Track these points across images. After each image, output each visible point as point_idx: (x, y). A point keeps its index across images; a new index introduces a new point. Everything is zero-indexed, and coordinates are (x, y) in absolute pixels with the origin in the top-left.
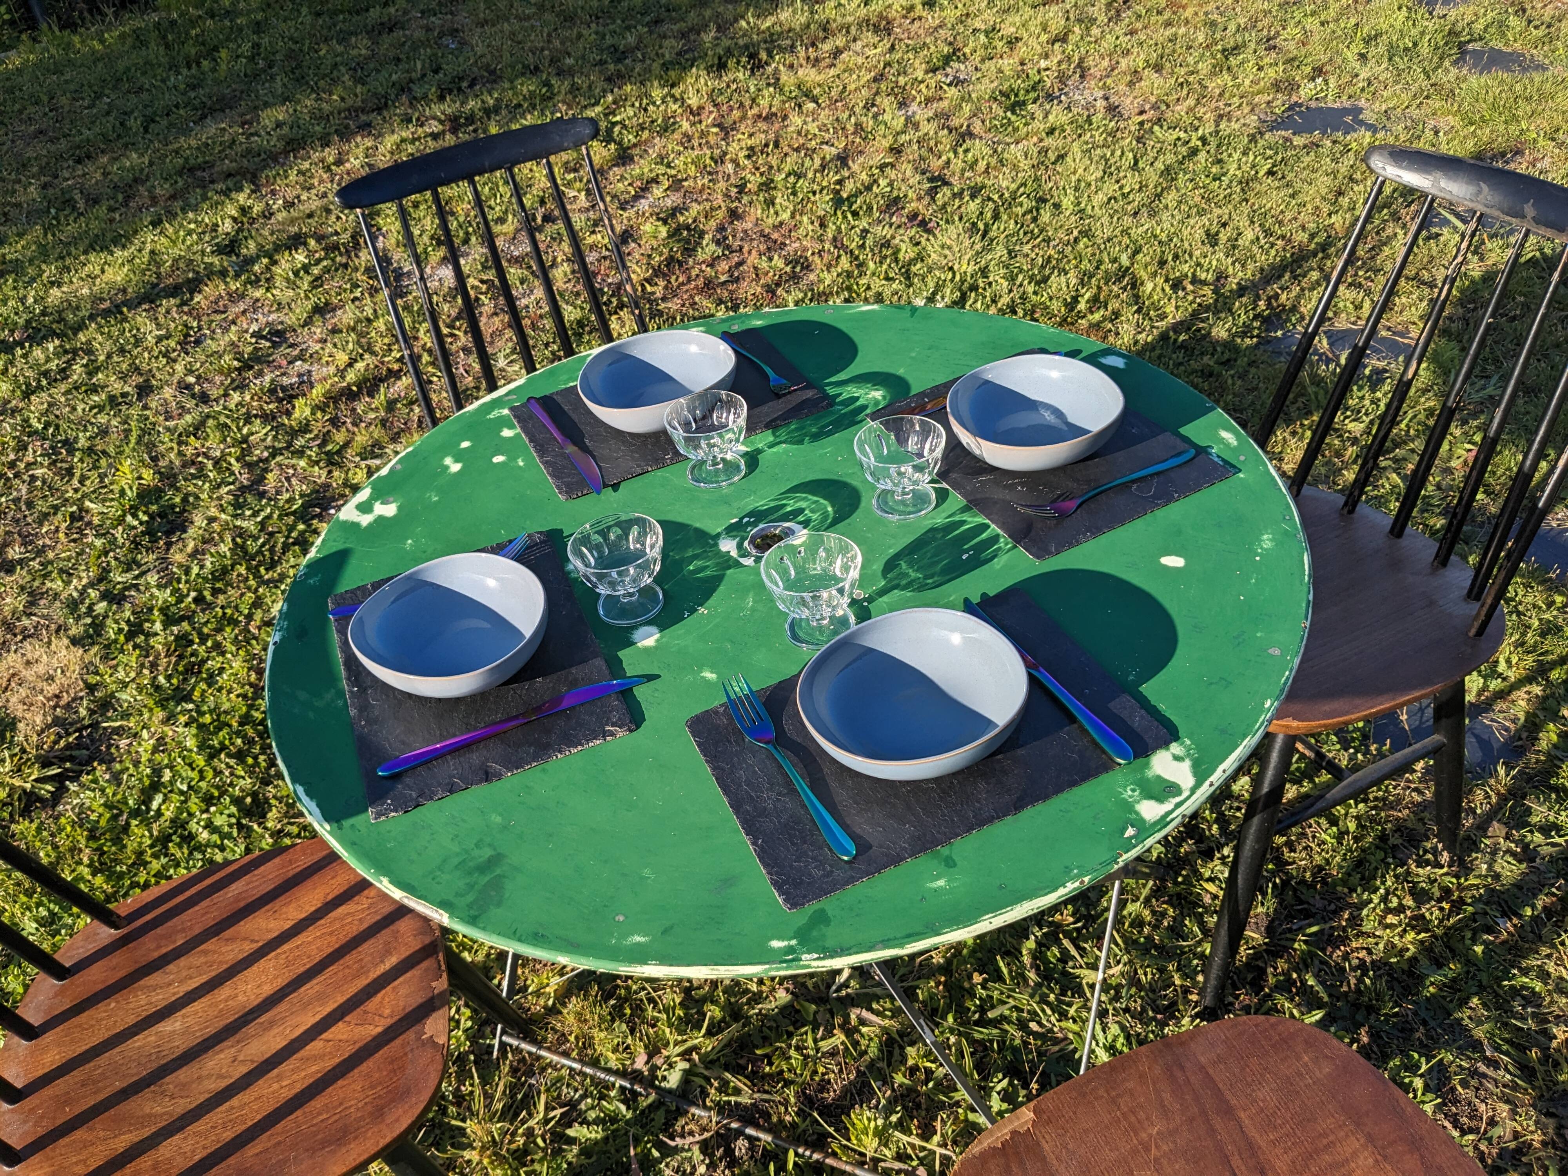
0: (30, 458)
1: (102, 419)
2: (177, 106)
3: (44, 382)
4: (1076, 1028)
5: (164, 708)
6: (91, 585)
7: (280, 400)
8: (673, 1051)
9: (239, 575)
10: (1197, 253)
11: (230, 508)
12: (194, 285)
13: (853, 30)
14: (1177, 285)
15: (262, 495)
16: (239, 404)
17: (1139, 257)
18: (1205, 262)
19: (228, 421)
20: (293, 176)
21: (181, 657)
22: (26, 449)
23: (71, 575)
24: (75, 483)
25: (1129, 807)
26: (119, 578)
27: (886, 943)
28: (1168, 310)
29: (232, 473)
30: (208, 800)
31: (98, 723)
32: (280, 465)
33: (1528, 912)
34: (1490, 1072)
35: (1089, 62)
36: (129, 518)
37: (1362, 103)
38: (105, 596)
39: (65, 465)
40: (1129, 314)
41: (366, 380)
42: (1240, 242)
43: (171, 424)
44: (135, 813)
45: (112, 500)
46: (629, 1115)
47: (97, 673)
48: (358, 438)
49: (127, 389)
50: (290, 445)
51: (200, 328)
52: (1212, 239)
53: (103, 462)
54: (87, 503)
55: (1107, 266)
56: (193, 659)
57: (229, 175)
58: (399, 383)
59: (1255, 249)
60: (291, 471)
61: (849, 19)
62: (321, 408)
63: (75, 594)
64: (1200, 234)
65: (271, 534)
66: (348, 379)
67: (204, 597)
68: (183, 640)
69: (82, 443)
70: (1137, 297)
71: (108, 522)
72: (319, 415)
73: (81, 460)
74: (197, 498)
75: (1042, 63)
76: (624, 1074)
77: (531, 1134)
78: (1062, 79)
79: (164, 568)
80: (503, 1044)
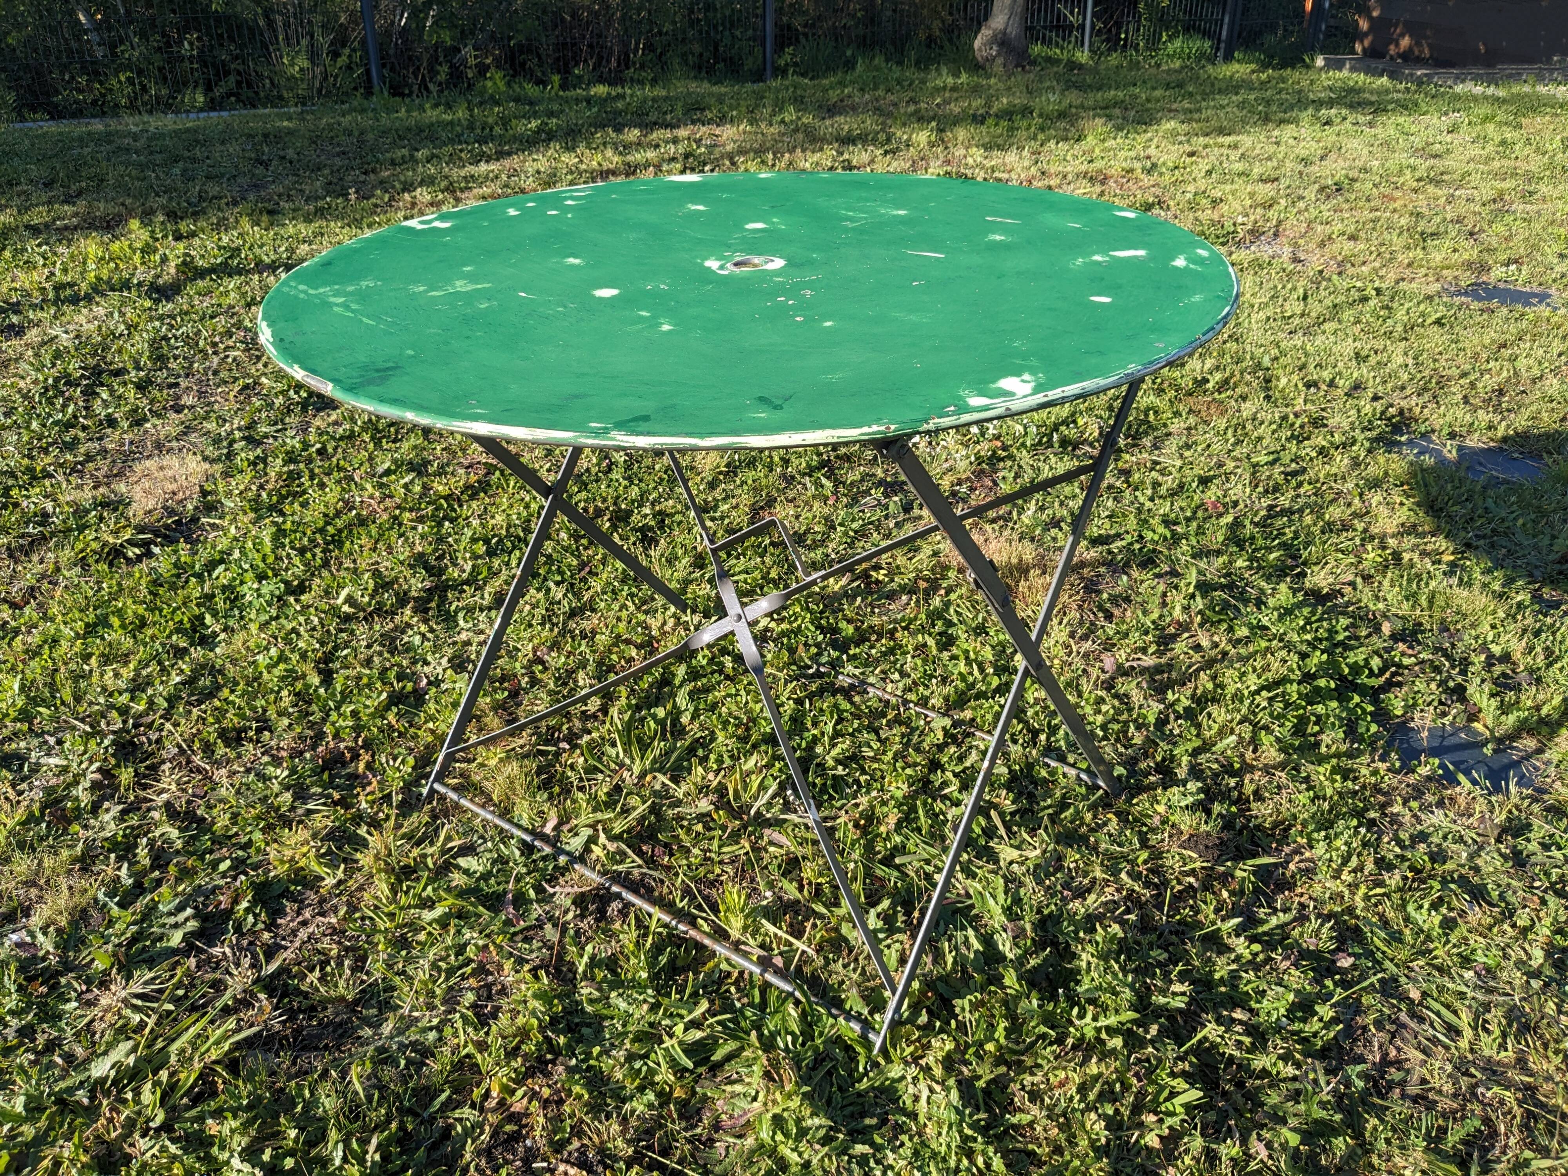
0: (230, 343)
2: (461, 150)
4: (979, 887)
5: (256, 513)
6: (239, 429)
8: (583, 820)
10: (1341, 366)
14: (1311, 384)
17: (1280, 359)
18: (1346, 372)
21: (288, 485)
23: (226, 421)
25: (959, 398)
26: (264, 429)
28: (1295, 402)
30: (261, 577)
31: (199, 517)
34: (1413, 1024)
35: (1287, 225)
36: (292, 392)
37: (1553, 291)
38: (247, 438)
39: (257, 353)
40: (1255, 398)
42: (1388, 366)
44: (197, 575)
46: (521, 860)
47: (213, 483)
52: (1360, 358)
54: (263, 379)
55: (1247, 361)
59: (1402, 371)
63: (223, 433)
64: (1349, 353)
67: (326, 450)
68: (295, 474)
70: (1268, 387)
75: (1240, 220)
76: (532, 832)
77: (424, 856)
78: (1255, 233)
79: (304, 429)
80: (432, 791)
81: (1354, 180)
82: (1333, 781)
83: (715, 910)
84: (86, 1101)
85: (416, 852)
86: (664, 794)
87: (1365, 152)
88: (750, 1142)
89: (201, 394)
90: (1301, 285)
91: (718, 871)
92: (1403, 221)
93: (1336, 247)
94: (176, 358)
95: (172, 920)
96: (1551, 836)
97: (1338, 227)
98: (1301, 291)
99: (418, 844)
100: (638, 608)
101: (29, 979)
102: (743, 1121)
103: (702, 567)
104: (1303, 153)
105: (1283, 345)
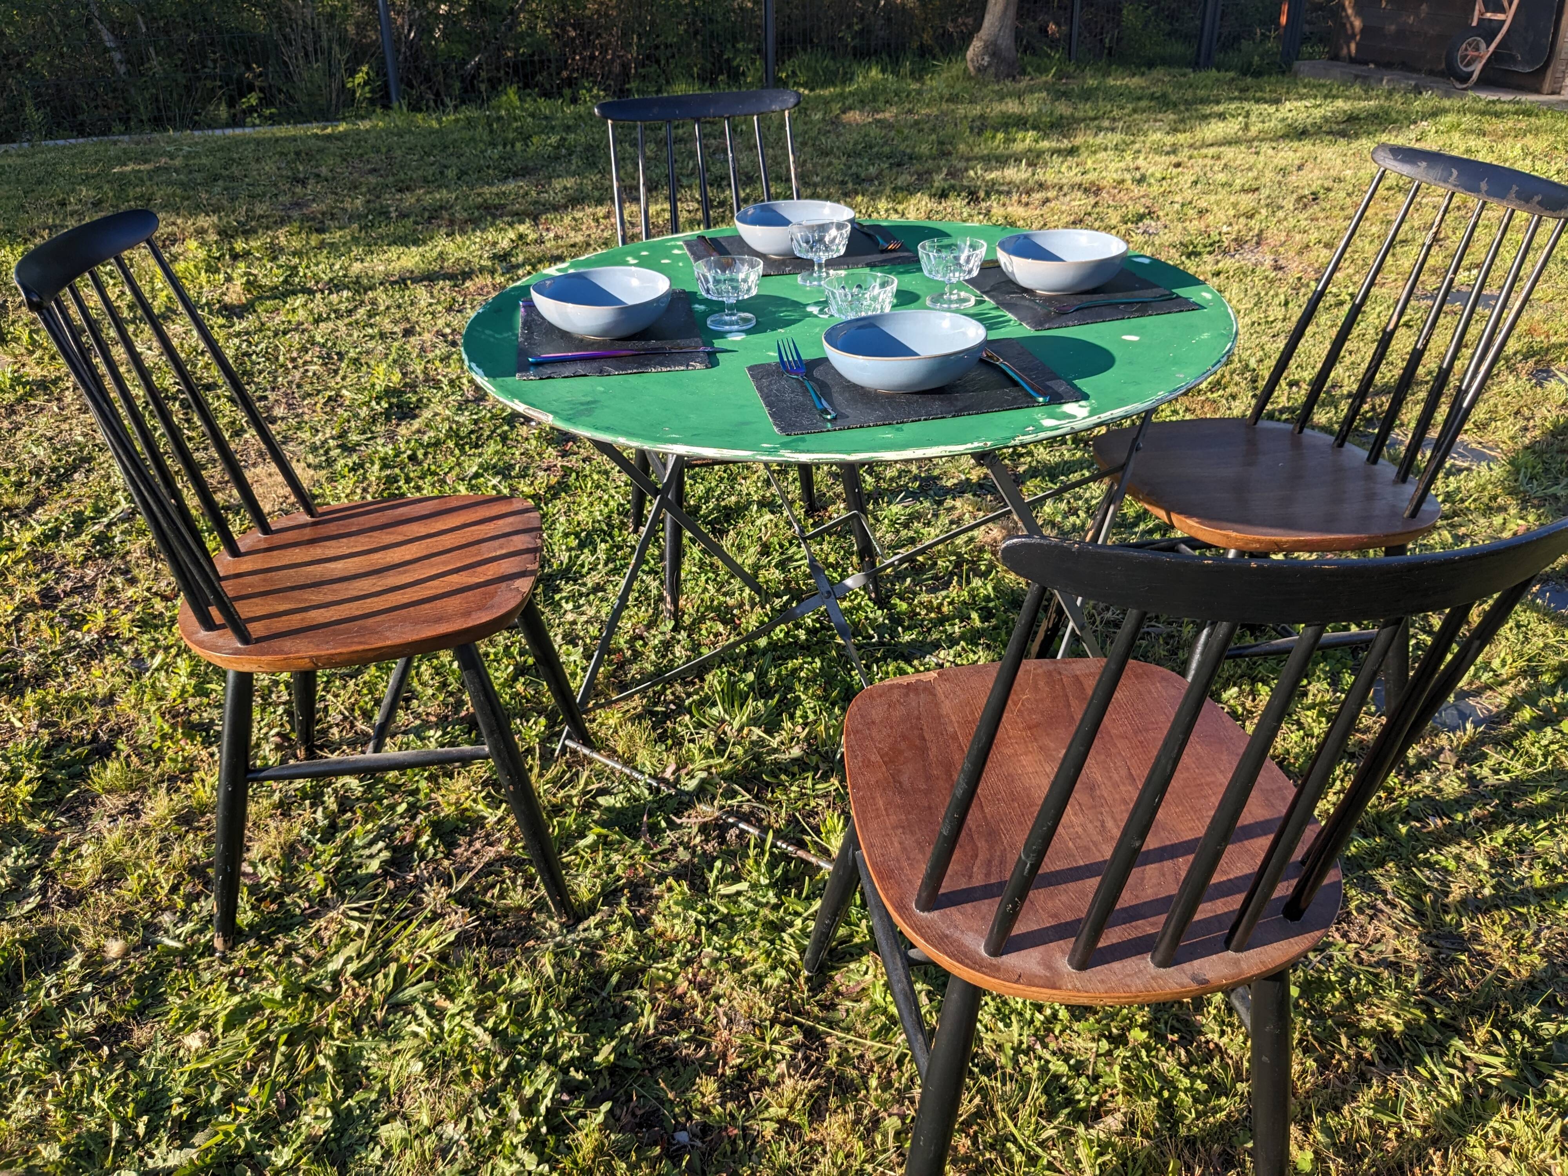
0: (308, 358)
1: (371, 345)
2: (488, 167)
3: (333, 316)
6: (332, 438)
8: (697, 765)
9: (448, 447)
11: (454, 409)
12: (467, 275)
13: (1065, 189)
20: (567, 220)
21: (388, 488)
22: (307, 352)
23: (318, 431)
24: (338, 378)
25: (1035, 421)
26: (355, 437)
29: (462, 390)
33: (1460, 817)
34: (1387, 909)
35: (1268, 234)
36: (373, 403)
38: (341, 446)
39: (334, 367)
43: (424, 355)
45: (364, 391)
46: (650, 798)
49: (396, 329)
51: (464, 303)
53: (364, 369)
54: (344, 392)
56: (396, 492)
57: (517, 214)
61: (1064, 181)
63: (318, 442)
67: (417, 456)
68: (393, 479)
69: (351, 355)
71: (357, 404)
73: (347, 366)
74: (429, 400)
75: (1225, 229)
76: (654, 777)
77: (570, 797)
78: (1240, 242)
79: (391, 437)
80: (564, 747)
81: (1329, 190)
82: (1320, 722)
83: (818, 832)
84: (329, 989)
85: (561, 794)
86: (761, 742)
87: (1339, 161)
88: (865, 1004)
89: (290, 406)
90: (1284, 290)
91: (813, 804)
92: (1374, 229)
93: (1313, 255)
94: (260, 372)
95: (367, 852)
96: (1500, 764)
97: (1314, 236)
98: (1282, 297)
99: (562, 787)
100: (718, 591)
101: (260, 900)
102: (858, 989)
103: (768, 554)
104: (1283, 163)
105: (1266, 347)
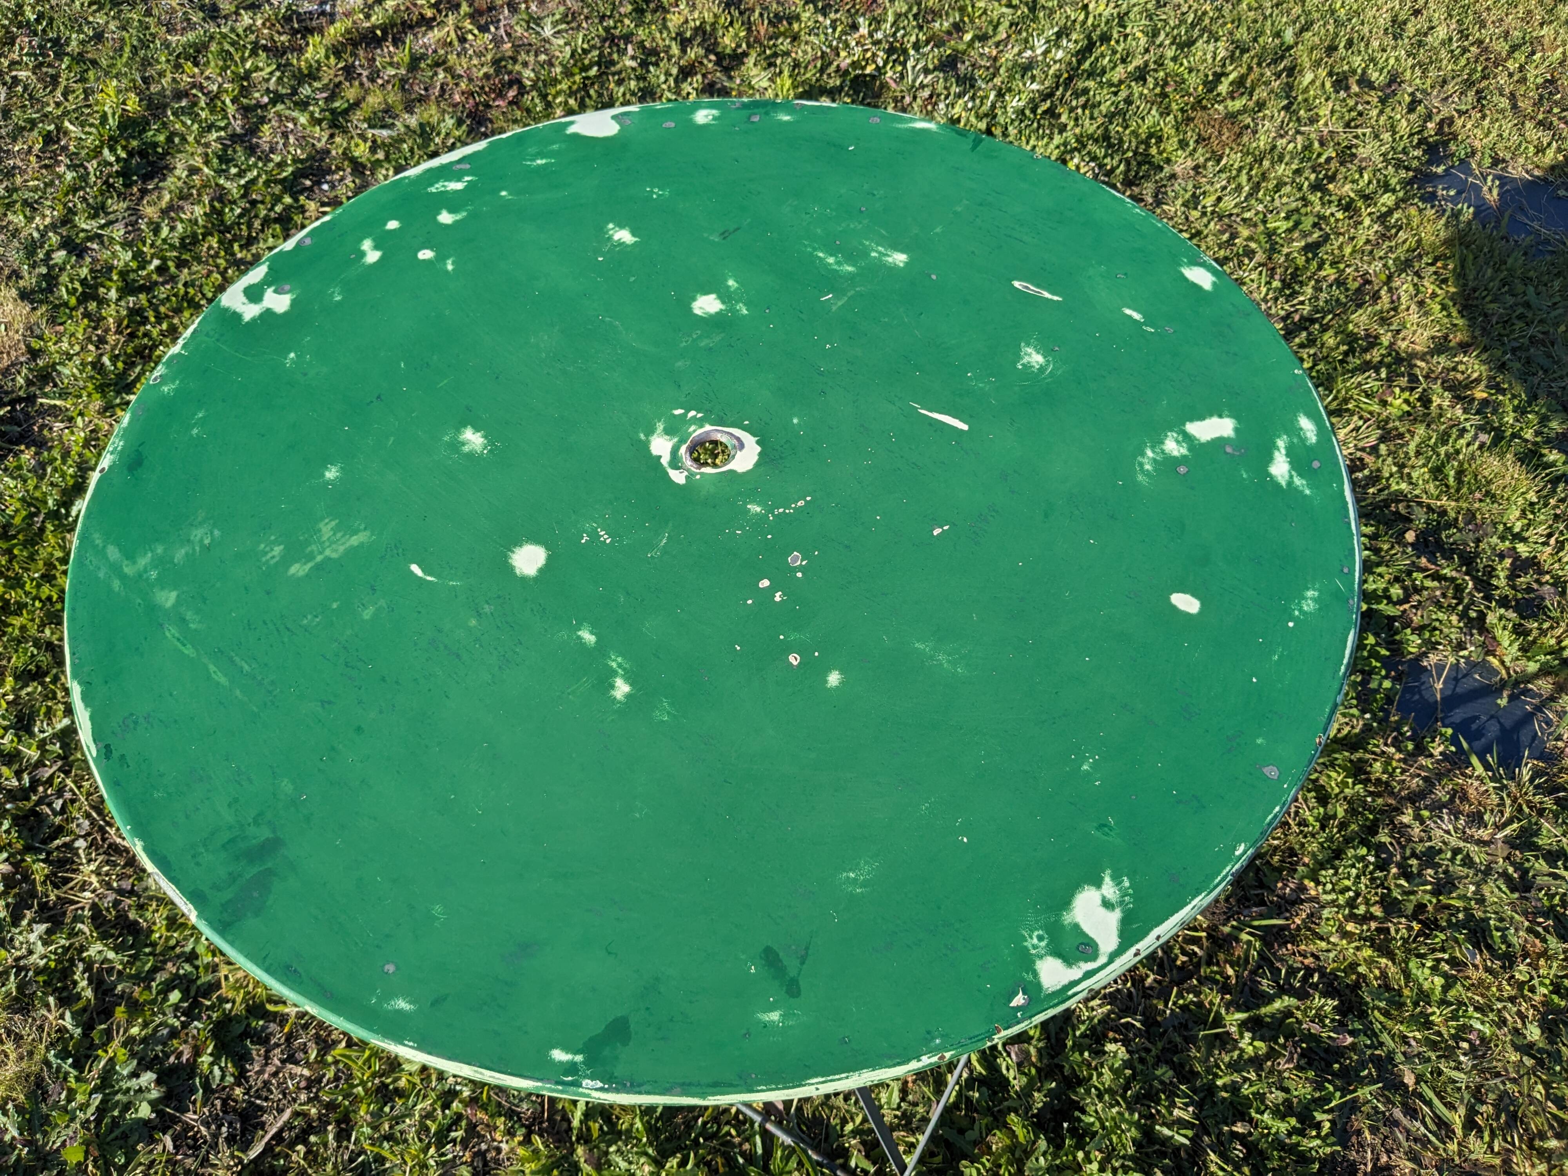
0: (15, 55)
1: (100, 19)
5: (104, 396)
7: (295, 32)
9: (210, 248)
10: (1375, 44)
11: (215, 161)
14: (1341, 83)
15: (252, 150)
16: (249, 29)
17: (1307, 35)
18: (1381, 57)
19: (232, 50)
21: (132, 336)
22: (13, 45)
23: (35, 209)
24: (58, 93)
25: (1027, 962)
26: (85, 224)
27: (685, 1089)
28: (1321, 113)
29: (225, 117)
31: (35, 396)
32: (279, 115)
38: (67, 244)
39: (51, 71)
40: (1274, 109)
41: (393, 25)
42: (1430, 39)
43: (173, 39)
44: (54, 515)
45: (92, 125)
47: (41, 338)
48: (370, 99)
50: (295, 92)
52: (1397, 26)
53: (91, 74)
54: (67, 124)
55: (1267, 39)
56: (146, 340)
58: (430, 34)
59: (1443, 54)
60: (290, 125)
62: (337, 51)
63: (36, 235)
64: (1384, 19)
65: (254, 203)
66: (373, 19)
67: (168, 268)
68: (137, 315)
69: (73, 47)
70: (1290, 87)
71: (84, 152)
72: (333, 60)
73: (69, 68)
